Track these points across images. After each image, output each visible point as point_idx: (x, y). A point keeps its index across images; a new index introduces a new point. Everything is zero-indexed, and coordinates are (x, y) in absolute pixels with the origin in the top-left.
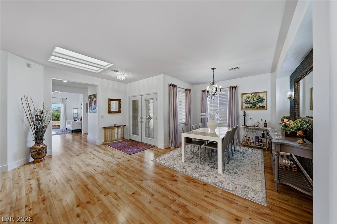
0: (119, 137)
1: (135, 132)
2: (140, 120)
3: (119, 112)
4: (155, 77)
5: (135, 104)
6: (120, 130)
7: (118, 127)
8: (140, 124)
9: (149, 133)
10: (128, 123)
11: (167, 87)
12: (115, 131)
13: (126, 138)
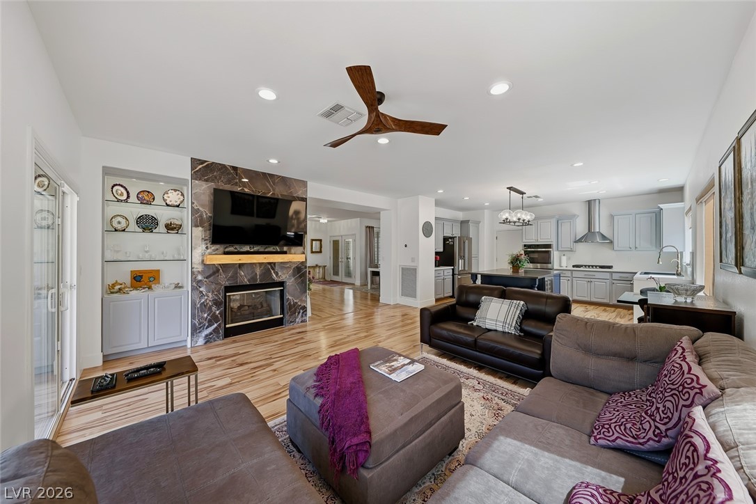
0: (321, 277)
1: (336, 272)
2: (340, 260)
3: (321, 252)
4: (349, 220)
5: (336, 244)
6: (321, 269)
7: (320, 267)
8: (340, 264)
9: (349, 274)
10: (329, 263)
11: (364, 228)
12: (317, 270)
13: (327, 278)
